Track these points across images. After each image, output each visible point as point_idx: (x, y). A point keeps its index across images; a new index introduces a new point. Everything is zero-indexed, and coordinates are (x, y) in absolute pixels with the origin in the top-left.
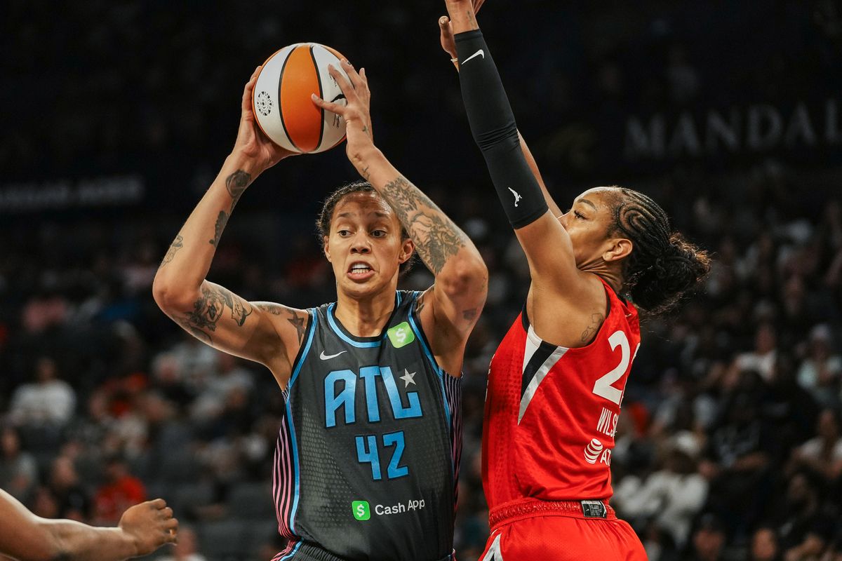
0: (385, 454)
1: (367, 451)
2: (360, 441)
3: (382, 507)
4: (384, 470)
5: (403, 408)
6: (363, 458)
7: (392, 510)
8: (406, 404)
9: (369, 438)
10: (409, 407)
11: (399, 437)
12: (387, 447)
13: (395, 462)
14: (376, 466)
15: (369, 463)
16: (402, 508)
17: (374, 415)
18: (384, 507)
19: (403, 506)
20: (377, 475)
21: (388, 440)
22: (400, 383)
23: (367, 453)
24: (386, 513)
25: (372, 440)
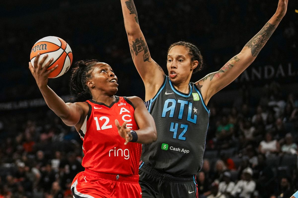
0: (180, 130)
1: (174, 128)
2: (172, 124)
3: (173, 147)
4: (178, 136)
5: (191, 118)
6: (172, 130)
7: (175, 149)
8: (192, 117)
9: (176, 124)
10: (193, 119)
11: (186, 127)
12: (181, 128)
13: (182, 134)
14: (175, 134)
15: (173, 132)
16: (179, 150)
17: (180, 116)
18: (173, 148)
19: (180, 149)
20: (175, 137)
21: (182, 126)
22: (193, 110)
23: (173, 129)
24: (173, 150)
25: (177, 125)
